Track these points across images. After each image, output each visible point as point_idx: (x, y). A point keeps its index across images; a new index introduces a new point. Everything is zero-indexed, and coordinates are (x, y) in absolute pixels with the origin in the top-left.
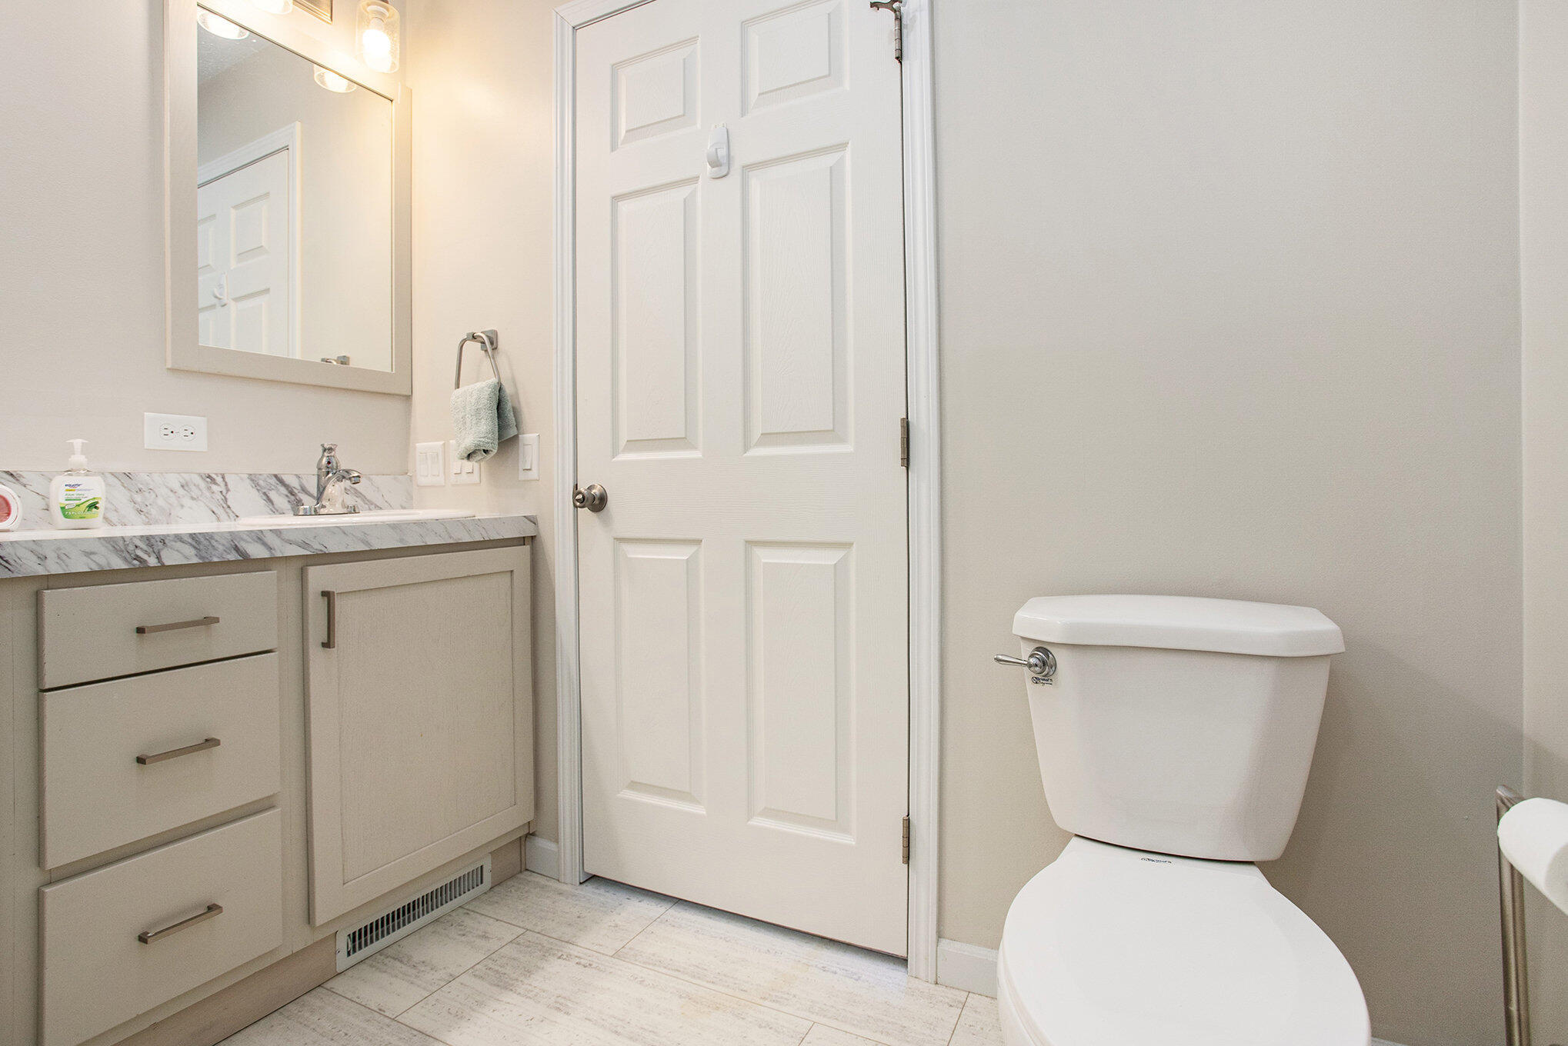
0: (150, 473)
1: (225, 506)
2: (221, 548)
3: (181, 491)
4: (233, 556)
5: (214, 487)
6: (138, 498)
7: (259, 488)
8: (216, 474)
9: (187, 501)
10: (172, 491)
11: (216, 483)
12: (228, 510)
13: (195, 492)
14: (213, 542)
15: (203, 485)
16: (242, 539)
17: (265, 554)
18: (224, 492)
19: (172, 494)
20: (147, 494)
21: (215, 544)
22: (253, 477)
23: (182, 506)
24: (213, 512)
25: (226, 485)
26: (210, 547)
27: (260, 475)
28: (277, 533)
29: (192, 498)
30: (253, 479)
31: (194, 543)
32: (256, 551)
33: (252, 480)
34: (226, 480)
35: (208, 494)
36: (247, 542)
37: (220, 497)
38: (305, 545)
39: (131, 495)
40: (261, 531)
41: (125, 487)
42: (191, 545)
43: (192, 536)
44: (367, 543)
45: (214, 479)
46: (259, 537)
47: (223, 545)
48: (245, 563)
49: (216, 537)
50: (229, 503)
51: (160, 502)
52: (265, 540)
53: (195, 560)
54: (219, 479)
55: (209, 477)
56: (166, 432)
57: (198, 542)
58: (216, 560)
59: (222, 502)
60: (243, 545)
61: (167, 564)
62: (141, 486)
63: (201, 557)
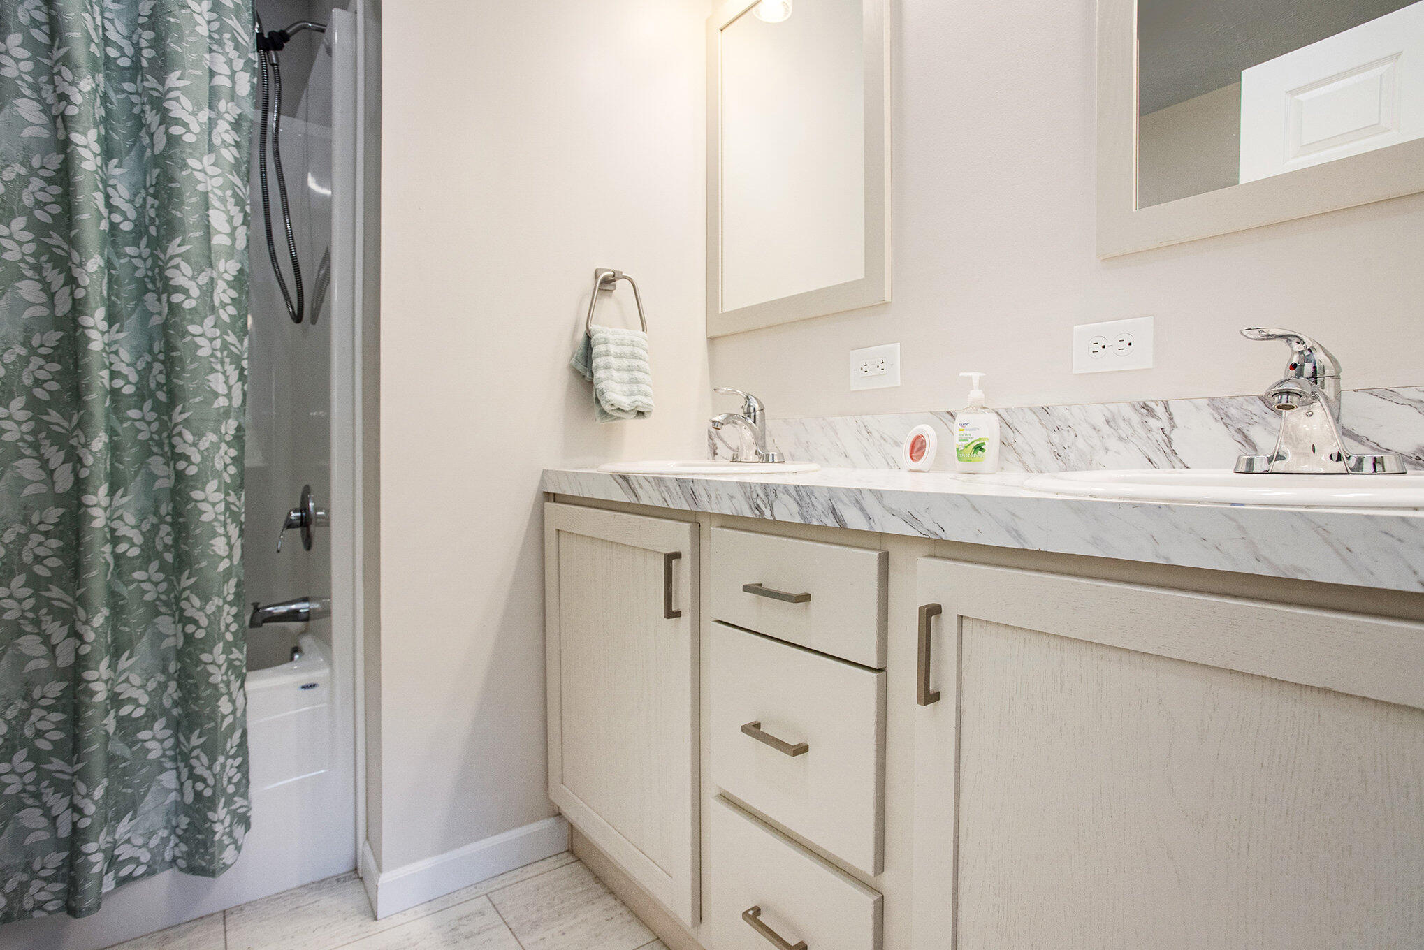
0: (1070, 406)
1: (1167, 450)
2: (819, 508)
3: (1106, 429)
4: (830, 522)
5: (1153, 423)
6: (1056, 438)
7: (1228, 421)
8: (1156, 402)
9: (1113, 443)
10: (1094, 428)
11: (1155, 416)
12: (1172, 457)
13: (1125, 430)
14: (813, 498)
15: (1135, 419)
16: (839, 499)
17: (862, 525)
18: (1167, 430)
19: (1093, 433)
20: (1065, 433)
21: (815, 502)
22: (1218, 404)
23: (1107, 450)
24: (1150, 460)
25: (1171, 417)
26: (810, 506)
27: (1231, 397)
28: (878, 494)
29: (1121, 439)
30: (1219, 408)
31: (797, 498)
32: (855, 520)
33: (1216, 408)
34: (1172, 410)
35: (1141, 431)
36: (845, 504)
37: (1160, 436)
38: (912, 520)
39: (1049, 436)
40: (860, 491)
41: (1042, 425)
42: (795, 499)
43: (797, 488)
44: (1018, 535)
45: (1153, 410)
46: (856, 497)
47: (822, 504)
48: (841, 534)
49: (816, 494)
50: (1174, 447)
51: (1081, 443)
52: (864, 505)
53: (798, 520)
54: (1160, 410)
55: (1145, 406)
56: (1096, 348)
57: (801, 497)
58: (815, 523)
59: (1163, 444)
60: (840, 508)
61: (777, 519)
62: (1059, 423)
63: (804, 517)
